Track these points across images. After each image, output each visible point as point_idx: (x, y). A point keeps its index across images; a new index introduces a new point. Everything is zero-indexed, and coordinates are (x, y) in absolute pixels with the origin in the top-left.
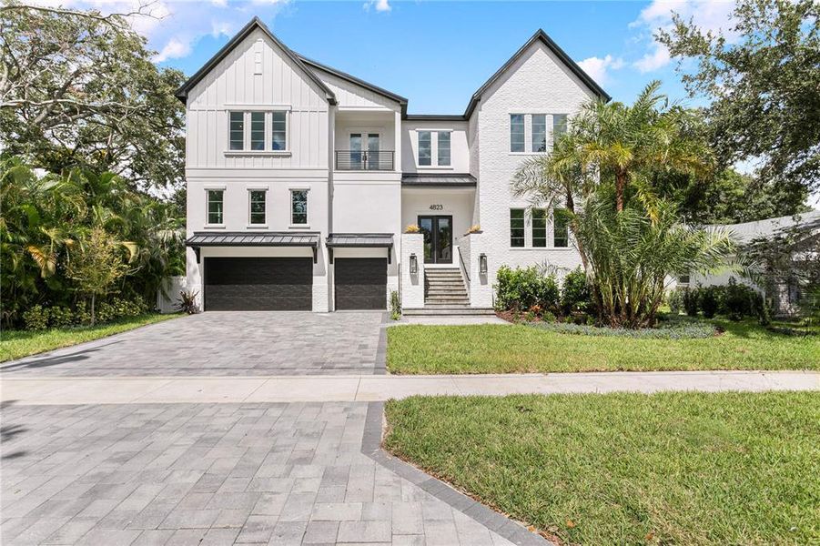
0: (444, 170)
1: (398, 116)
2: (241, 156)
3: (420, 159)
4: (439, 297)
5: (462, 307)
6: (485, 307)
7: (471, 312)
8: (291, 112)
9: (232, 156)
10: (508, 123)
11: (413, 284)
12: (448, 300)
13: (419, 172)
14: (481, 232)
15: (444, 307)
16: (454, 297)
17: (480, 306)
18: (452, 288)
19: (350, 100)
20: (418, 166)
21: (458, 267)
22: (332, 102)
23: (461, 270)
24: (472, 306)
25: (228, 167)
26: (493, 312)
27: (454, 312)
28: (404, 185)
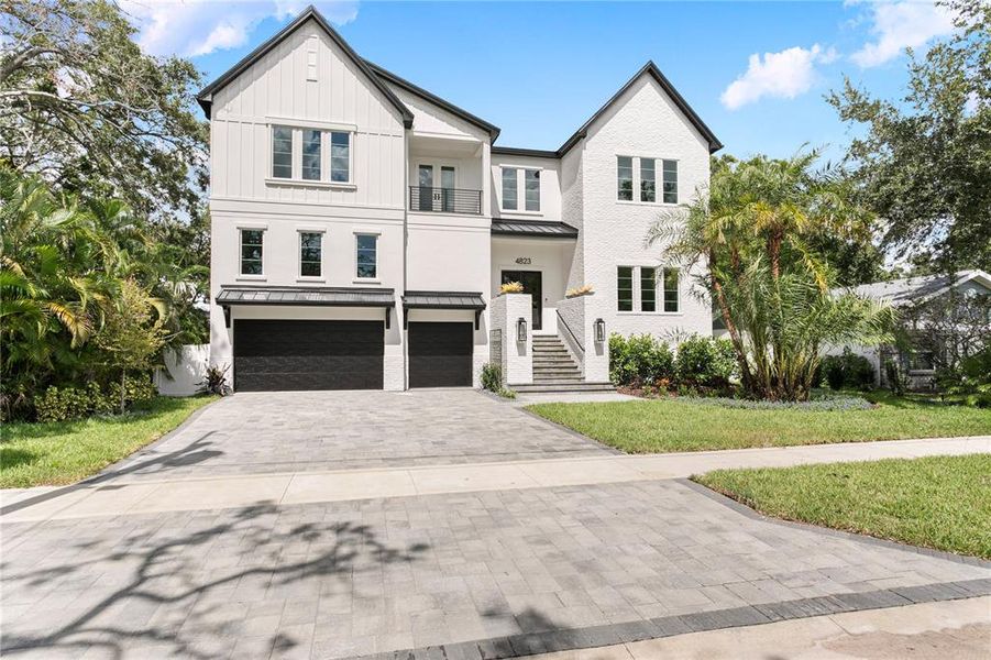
0: (532, 216)
1: (487, 148)
2: (289, 186)
3: (504, 202)
4: (545, 371)
5: (576, 382)
6: (603, 381)
7: (588, 387)
8: (355, 133)
9: (276, 186)
10: (615, 167)
11: (520, 355)
12: (558, 373)
13: (502, 217)
14: (592, 293)
15: (555, 382)
16: (563, 371)
17: (595, 380)
18: (556, 359)
19: (429, 124)
20: (502, 210)
21: (556, 334)
22: (408, 125)
23: (561, 337)
24: (587, 380)
25: (271, 199)
26: (611, 387)
27: (569, 388)
28: (494, 233)
